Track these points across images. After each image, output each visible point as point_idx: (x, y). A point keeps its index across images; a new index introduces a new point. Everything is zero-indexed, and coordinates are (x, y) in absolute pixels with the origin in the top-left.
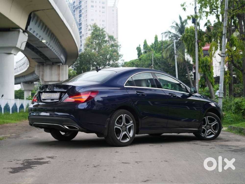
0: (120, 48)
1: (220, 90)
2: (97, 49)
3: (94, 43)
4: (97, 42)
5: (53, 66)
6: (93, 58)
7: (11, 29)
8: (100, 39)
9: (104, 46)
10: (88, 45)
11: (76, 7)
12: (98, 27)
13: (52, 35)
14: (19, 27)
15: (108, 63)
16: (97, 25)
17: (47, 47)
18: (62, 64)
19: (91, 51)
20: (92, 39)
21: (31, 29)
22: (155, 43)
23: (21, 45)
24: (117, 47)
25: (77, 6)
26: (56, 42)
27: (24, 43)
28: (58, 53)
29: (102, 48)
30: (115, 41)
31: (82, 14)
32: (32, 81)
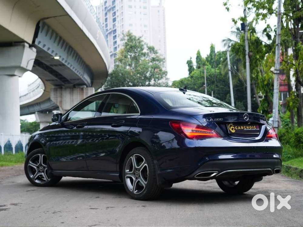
0: (163, 63)
1: (274, 118)
2: (133, 65)
3: (129, 57)
4: (133, 56)
5: (74, 89)
6: (128, 78)
7: (13, 44)
8: (137, 51)
9: (142, 60)
10: (120, 60)
11: (108, 9)
12: (133, 35)
13: (70, 49)
14: (23, 41)
15: (147, 83)
16: (132, 33)
17: (64, 65)
18: (87, 87)
19: (125, 68)
20: (126, 51)
21: (39, 42)
22: (211, 55)
23: (28, 63)
24: (159, 61)
25: (110, 8)
26: (76, 57)
27: (30, 61)
28: (80, 71)
29: (139, 64)
30: (157, 53)
31: (116, 18)
32: (51, 109)
